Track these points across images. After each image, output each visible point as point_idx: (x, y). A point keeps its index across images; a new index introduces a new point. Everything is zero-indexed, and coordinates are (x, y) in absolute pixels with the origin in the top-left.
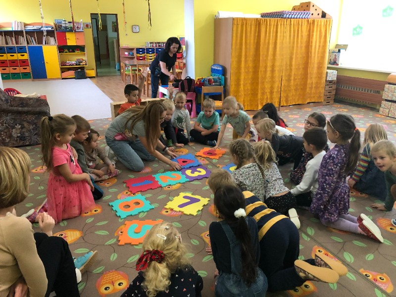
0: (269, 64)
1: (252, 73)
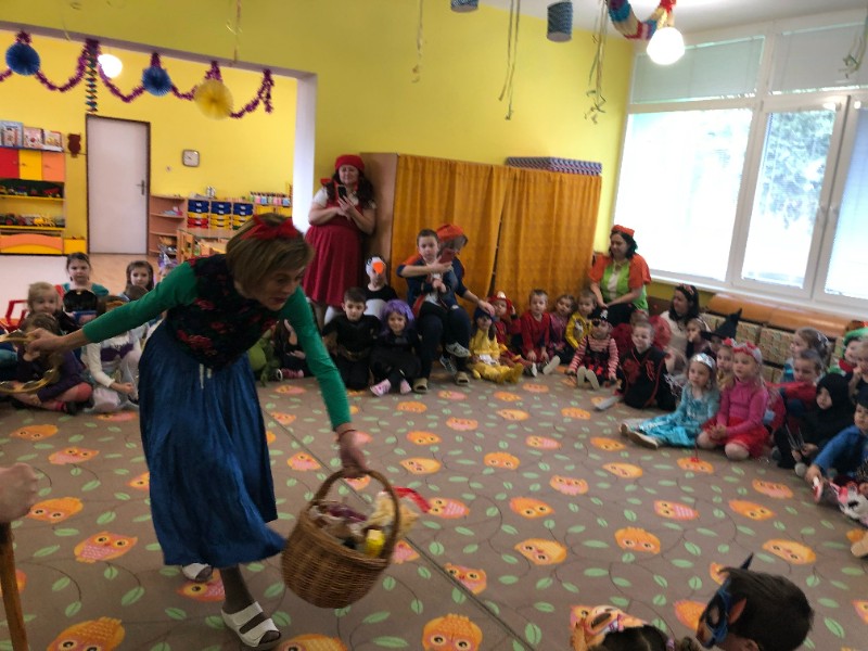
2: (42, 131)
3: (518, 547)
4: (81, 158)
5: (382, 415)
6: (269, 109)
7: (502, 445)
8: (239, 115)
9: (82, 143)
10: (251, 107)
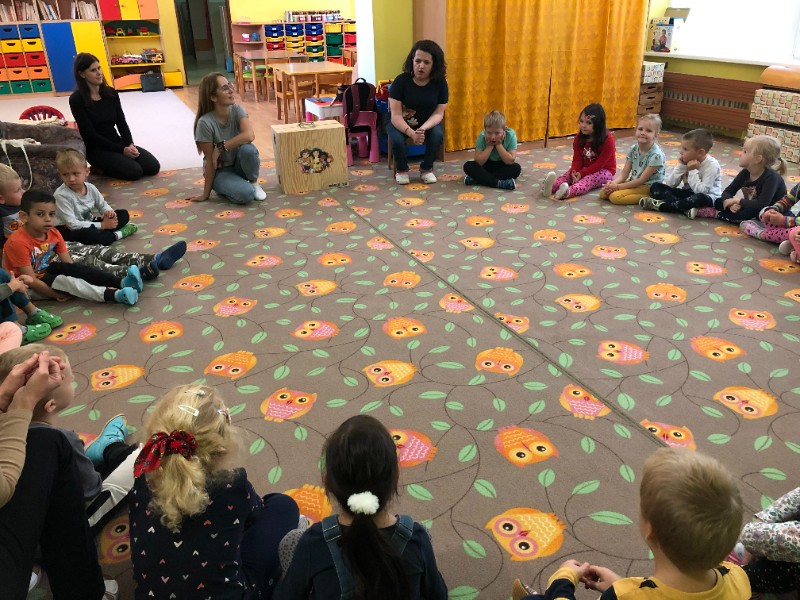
0: (524, 51)
1: (488, 71)
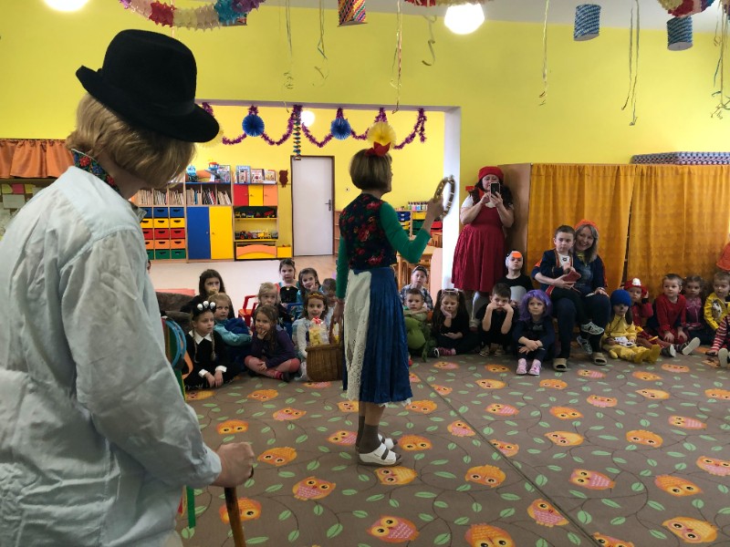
2: (263, 170)
3: (666, 524)
4: (288, 187)
5: (527, 391)
6: (423, 139)
7: (643, 422)
8: (401, 147)
9: (289, 177)
10: (409, 140)
